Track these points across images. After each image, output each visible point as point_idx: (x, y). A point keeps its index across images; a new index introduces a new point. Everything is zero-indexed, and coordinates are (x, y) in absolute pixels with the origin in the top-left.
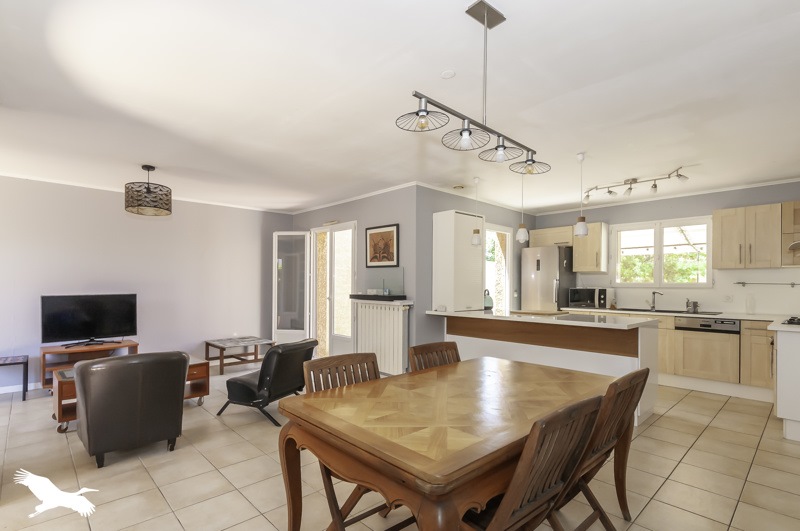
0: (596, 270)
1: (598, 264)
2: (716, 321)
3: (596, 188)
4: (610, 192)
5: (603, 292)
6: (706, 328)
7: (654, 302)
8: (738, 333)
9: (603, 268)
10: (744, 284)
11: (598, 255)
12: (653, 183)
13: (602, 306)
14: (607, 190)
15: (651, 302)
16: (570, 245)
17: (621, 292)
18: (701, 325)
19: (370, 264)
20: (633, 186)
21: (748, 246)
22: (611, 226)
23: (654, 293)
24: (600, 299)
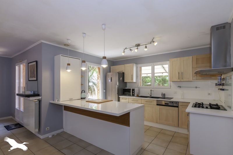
0: (132, 81)
1: (132, 79)
2: (170, 102)
3: (126, 48)
4: (131, 50)
5: (133, 90)
6: (166, 105)
7: (151, 94)
8: (178, 107)
9: (134, 81)
10: (180, 87)
11: (132, 76)
12: (145, 46)
13: (133, 95)
14: (129, 49)
15: (150, 94)
16: (123, 72)
17: (141, 89)
18: (165, 104)
19: (30, 79)
20: (139, 47)
21: (181, 73)
22: (138, 65)
23: (151, 90)
24: (132, 93)
